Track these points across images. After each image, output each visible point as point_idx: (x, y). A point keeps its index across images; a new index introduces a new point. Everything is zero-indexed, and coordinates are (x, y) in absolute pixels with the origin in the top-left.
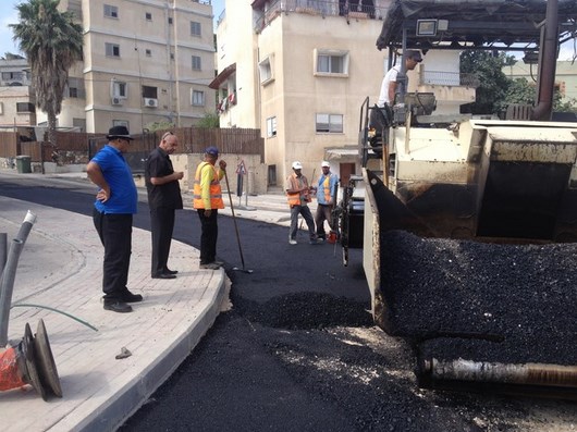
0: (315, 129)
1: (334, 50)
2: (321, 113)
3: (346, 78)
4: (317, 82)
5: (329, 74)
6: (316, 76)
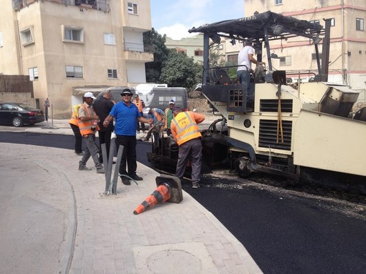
0: (65, 75)
1: (74, 26)
2: (69, 66)
3: (82, 45)
4: (65, 46)
5: (72, 41)
6: (64, 42)
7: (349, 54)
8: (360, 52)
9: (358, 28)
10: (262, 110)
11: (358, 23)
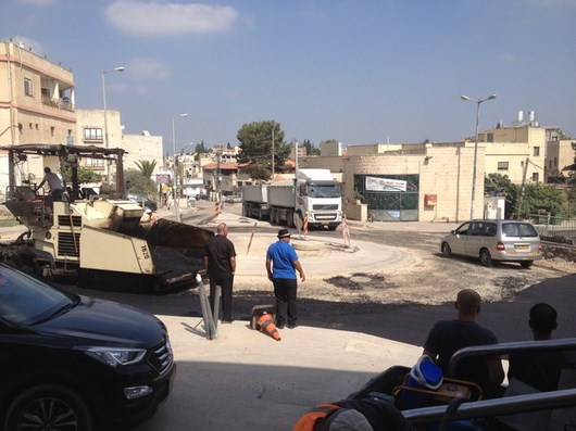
7: (20, 127)
8: (31, 125)
9: (27, 94)
10: (60, 224)
11: (26, 84)
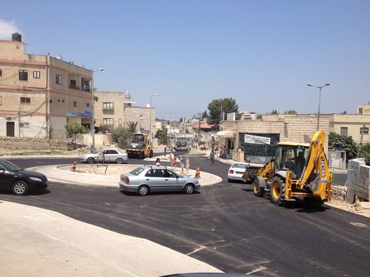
7: (51, 101)
8: (59, 101)
9: (57, 83)
11: (57, 78)
